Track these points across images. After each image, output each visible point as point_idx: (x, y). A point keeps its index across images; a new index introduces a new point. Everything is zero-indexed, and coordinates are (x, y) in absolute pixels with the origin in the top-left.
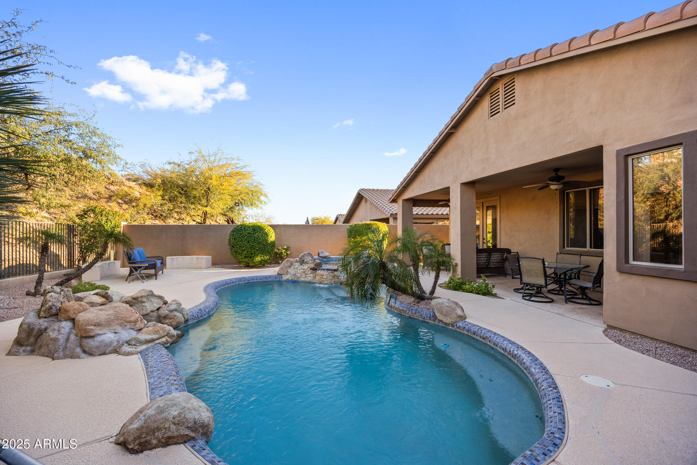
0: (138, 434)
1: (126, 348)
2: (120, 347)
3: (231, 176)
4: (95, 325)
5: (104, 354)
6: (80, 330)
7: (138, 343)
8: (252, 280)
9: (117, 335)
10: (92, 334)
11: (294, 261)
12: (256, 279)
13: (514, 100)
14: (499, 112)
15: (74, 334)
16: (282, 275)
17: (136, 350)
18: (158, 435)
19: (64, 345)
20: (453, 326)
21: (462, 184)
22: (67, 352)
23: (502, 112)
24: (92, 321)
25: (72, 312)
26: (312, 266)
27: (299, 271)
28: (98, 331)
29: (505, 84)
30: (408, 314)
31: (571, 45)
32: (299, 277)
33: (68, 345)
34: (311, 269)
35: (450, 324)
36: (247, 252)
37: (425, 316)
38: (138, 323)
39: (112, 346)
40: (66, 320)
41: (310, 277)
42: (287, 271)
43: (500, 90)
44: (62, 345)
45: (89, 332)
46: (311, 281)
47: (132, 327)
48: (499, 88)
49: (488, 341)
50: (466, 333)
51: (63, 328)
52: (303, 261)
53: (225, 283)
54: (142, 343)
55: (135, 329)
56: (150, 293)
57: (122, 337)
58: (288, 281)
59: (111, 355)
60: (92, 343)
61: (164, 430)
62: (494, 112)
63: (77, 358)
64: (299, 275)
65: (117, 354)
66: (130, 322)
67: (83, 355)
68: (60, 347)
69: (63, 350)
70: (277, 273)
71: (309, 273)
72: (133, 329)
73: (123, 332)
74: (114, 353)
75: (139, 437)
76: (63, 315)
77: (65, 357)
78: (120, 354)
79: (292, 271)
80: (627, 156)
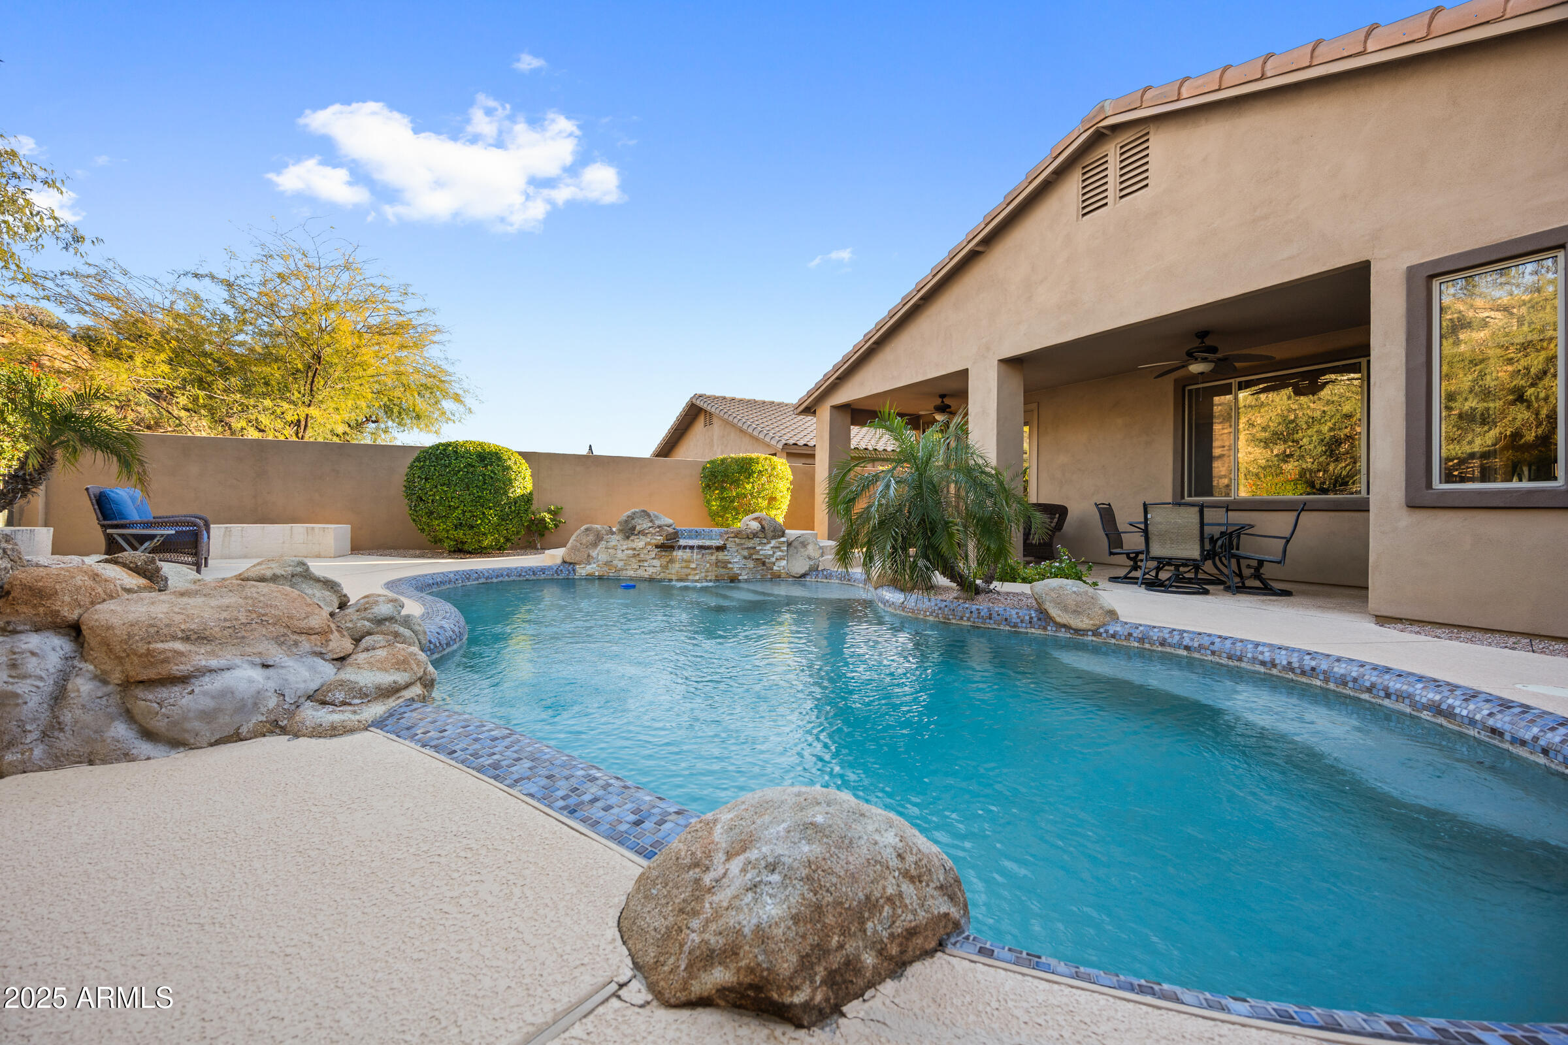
0: (813, 939)
1: (312, 714)
2: (291, 714)
3: (380, 334)
4: (187, 639)
5: (236, 737)
6: (119, 658)
7: (355, 697)
8: (497, 576)
9: (270, 671)
10: (182, 667)
11: (604, 532)
12: (507, 575)
13: (1147, 178)
14: (1106, 204)
15: (89, 675)
16: (574, 564)
17: (357, 717)
18: (875, 932)
19: (45, 716)
20: (1096, 633)
21: (1001, 361)
22: (66, 742)
23: (1115, 204)
24: (167, 626)
25: (67, 599)
26: (660, 539)
27: (620, 555)
28: (200, 657)
29: (1122, 147)
30: (969, 620)
31: (1317, 53)
32: (622, 570)
33: (67, 717)
34: (657, 547)
35: (1089, 630)
36: (464, 512)
37: (1018, 620)
38: (332, 637)
39: (263, 710)
40: (37, 630)
41: (653, 566)
42: (589, 556)
43: (1110, 159)
44: (35, 720)
45: (166, 661)
46: (654, 576)
47: (318, 649)
48: (1107, 155)
49: (1209, 652)
50: (1136, 644)
51: (33, 654)
52: (634, 528)
53: (431, 582)
54: (366, 695)
55: (327, 657)
56: (299, 569)
57: (292, 678)
58: (590, 578)
59: (263, 740)
60: (186, 701)
61: (886, 908)
62: (1091, 205)
63: (118, 760)
64: (620, 564)
65: (288, 737)
66: (309, 632)
67: (145, 748)
68: (28, 727)
69: (44, 734)
70: (559, 561)
71: (648, 557)
72: (320, 655)
73: (289, 662)
74: (272, 732)
75: (822, 950)
76: (23, 609)
77: (58, 761)
78: (296, 736)
79: (600, 554)
80: (1432, 277)
